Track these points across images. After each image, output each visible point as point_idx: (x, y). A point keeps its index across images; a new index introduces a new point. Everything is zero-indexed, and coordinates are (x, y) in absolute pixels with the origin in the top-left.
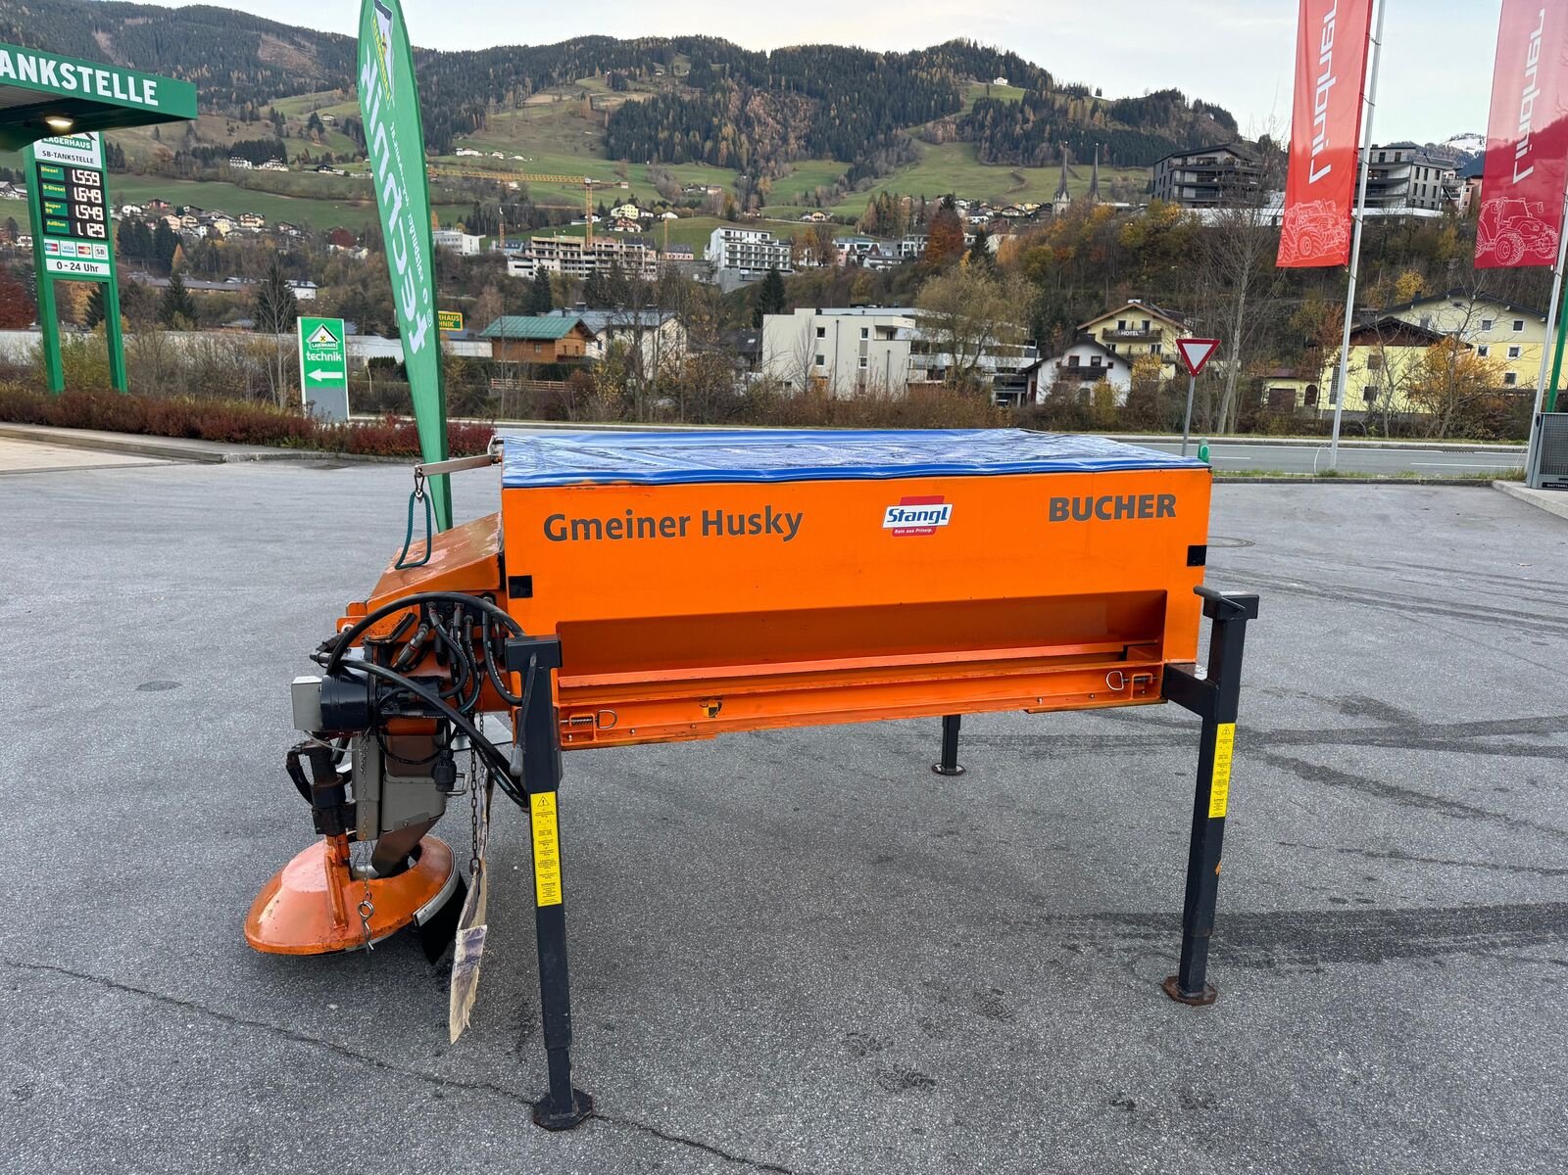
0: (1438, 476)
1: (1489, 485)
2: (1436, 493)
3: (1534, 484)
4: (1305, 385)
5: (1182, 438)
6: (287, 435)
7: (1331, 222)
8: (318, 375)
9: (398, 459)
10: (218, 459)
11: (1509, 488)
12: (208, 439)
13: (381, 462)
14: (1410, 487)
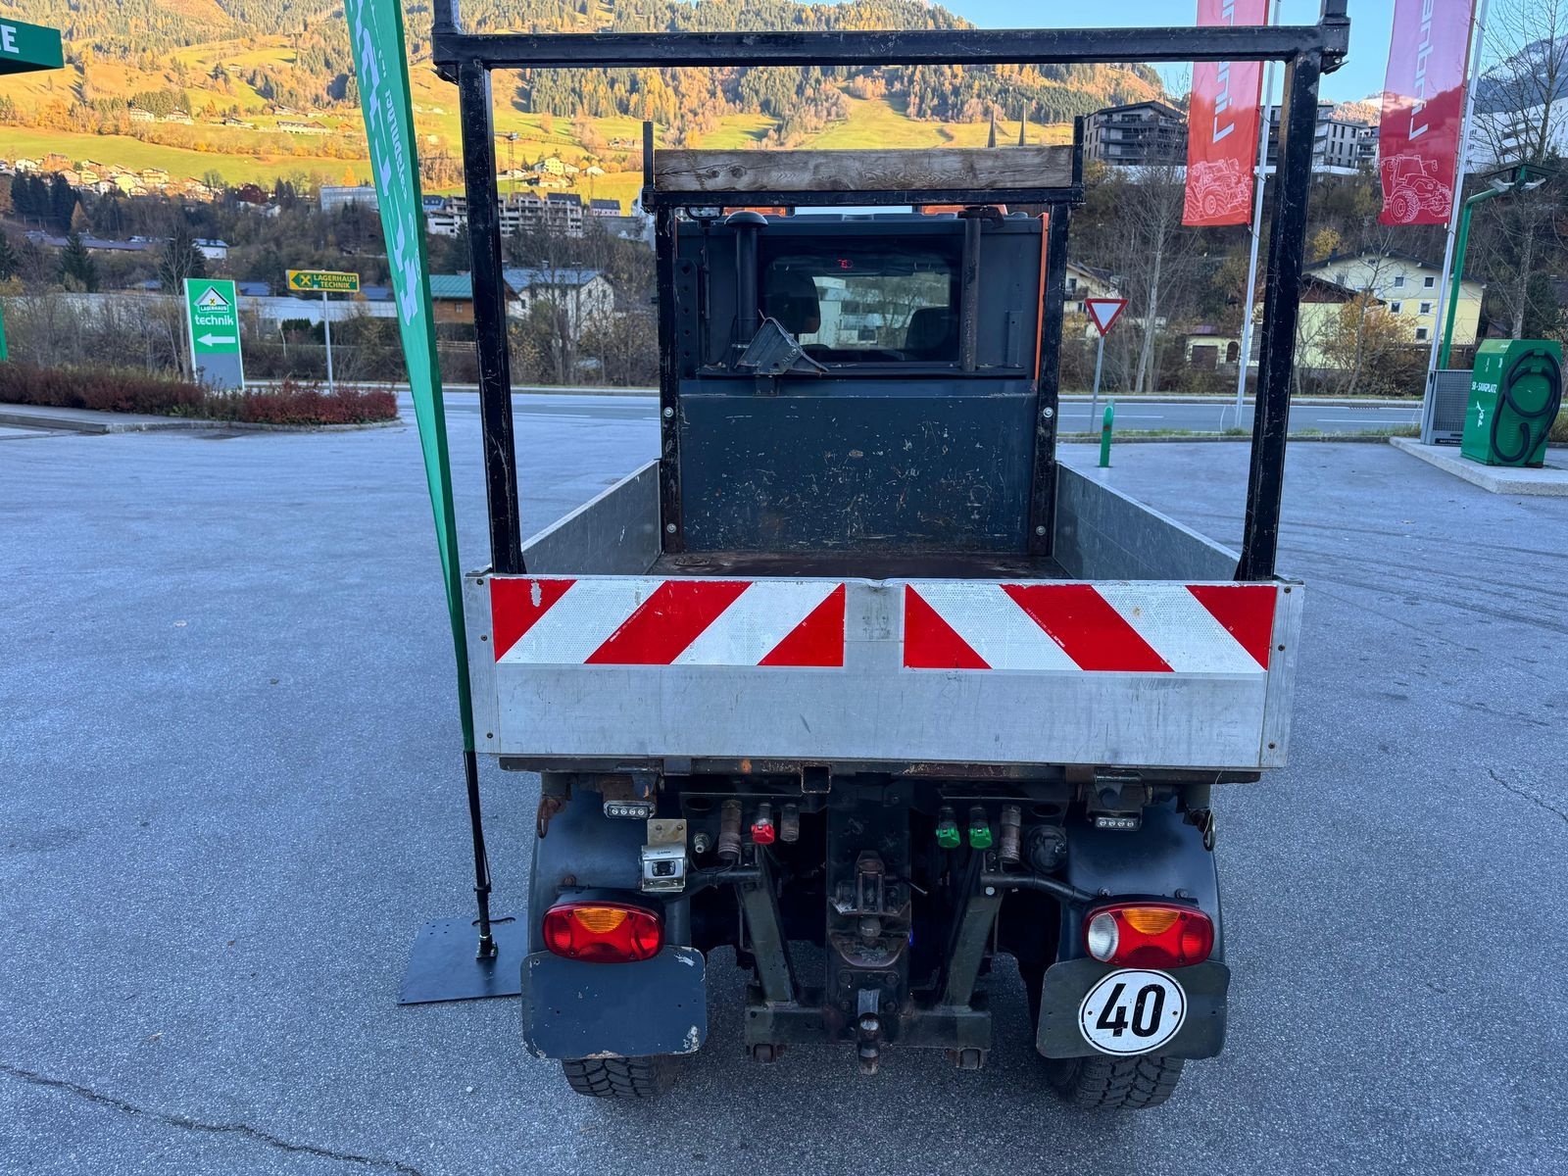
0: (1339, 433)
1: (1386, 441)
2: (1335, 450)
3: (1428, 441)
4: (1227, 342)
5: (1092, 397)
6: (177, 404)
7: (1234, 180)
8: (208, 340)
9: (293, 427)
10: (101, 430)
11: (1404, 445)
12: (93, 408)
13: (276, 431)
14: (1312, 444)
